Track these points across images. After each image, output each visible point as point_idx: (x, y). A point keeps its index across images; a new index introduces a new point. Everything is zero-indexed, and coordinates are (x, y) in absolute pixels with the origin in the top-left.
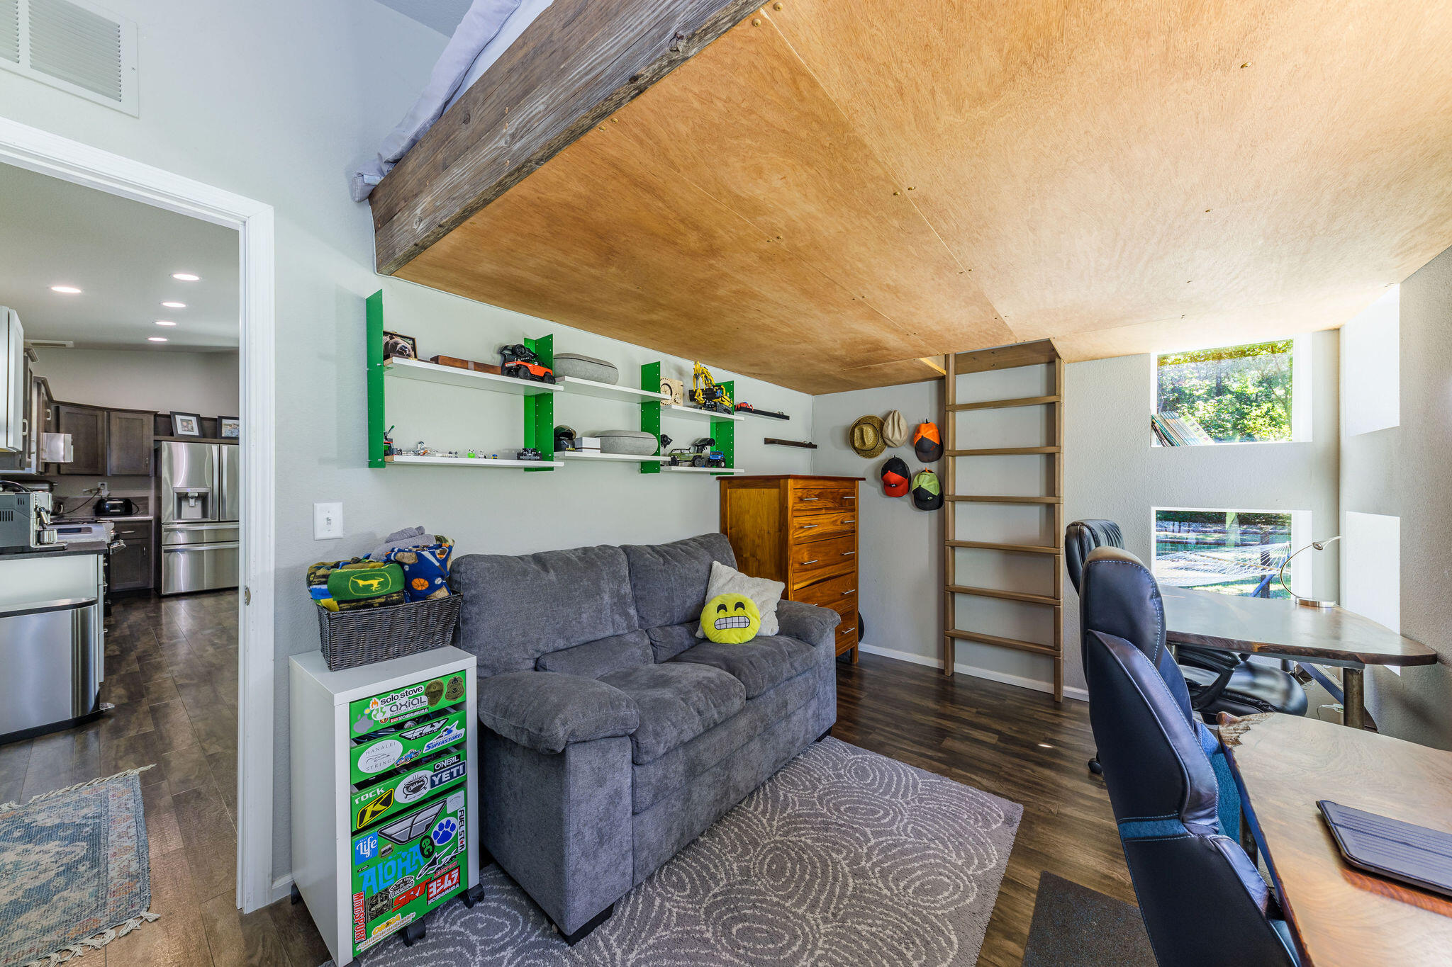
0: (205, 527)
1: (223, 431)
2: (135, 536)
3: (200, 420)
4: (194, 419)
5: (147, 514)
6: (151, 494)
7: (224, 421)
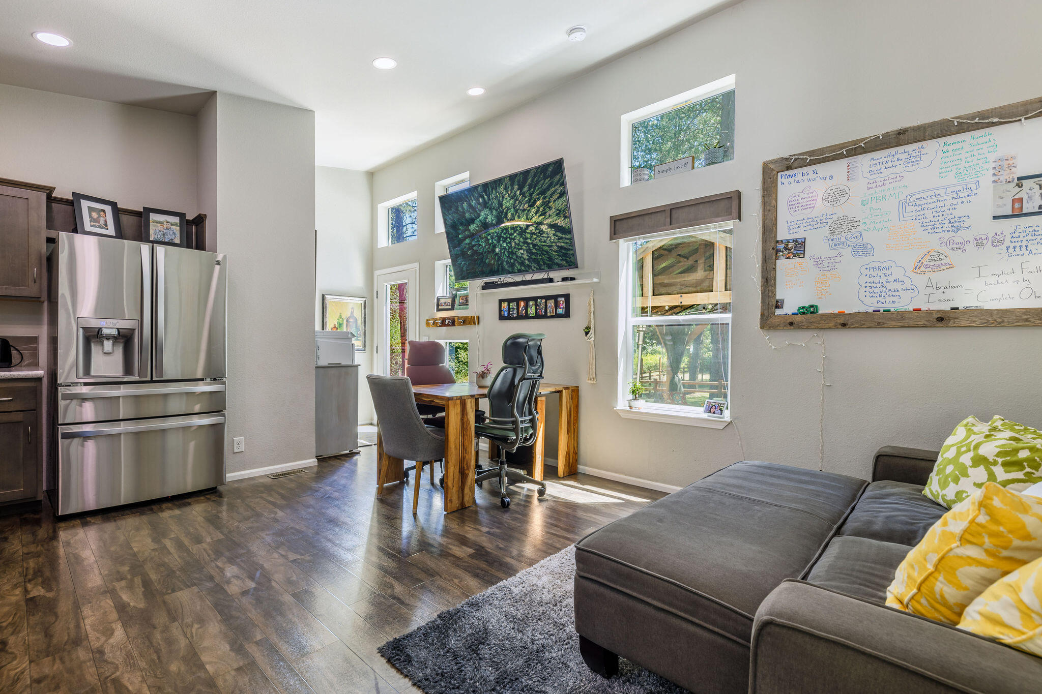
0: (122, 391)
1: (151, 232)
2: (13, 407)
3: (117, 212)
4: (108, 209)
5: (35, 365)
6: (43, 333)
7: (153, 217)
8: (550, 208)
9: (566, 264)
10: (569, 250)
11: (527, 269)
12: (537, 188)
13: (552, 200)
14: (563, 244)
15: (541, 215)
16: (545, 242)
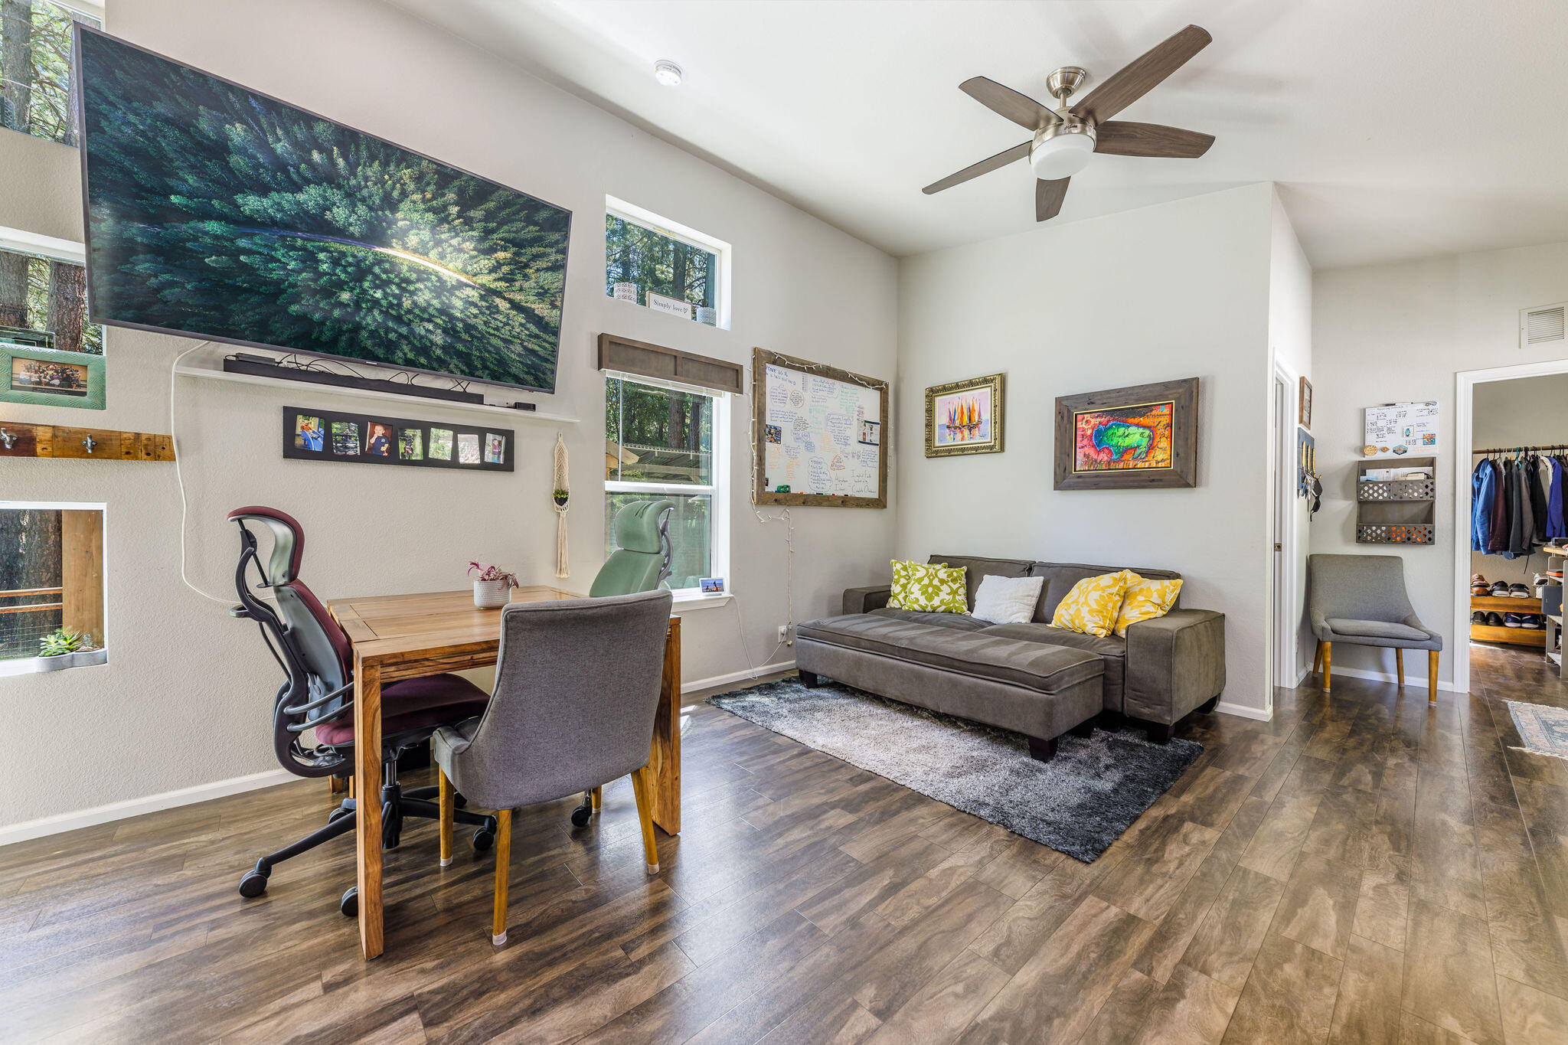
8: (526, 277)
9: (533, 383)
10: (547, 360)
11: (436, 365)
12: (506, 228)
13: (535, 265)
14: (536, 348)
15: (499, 279)
16: (497, 329)
